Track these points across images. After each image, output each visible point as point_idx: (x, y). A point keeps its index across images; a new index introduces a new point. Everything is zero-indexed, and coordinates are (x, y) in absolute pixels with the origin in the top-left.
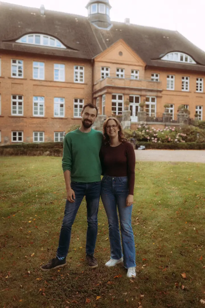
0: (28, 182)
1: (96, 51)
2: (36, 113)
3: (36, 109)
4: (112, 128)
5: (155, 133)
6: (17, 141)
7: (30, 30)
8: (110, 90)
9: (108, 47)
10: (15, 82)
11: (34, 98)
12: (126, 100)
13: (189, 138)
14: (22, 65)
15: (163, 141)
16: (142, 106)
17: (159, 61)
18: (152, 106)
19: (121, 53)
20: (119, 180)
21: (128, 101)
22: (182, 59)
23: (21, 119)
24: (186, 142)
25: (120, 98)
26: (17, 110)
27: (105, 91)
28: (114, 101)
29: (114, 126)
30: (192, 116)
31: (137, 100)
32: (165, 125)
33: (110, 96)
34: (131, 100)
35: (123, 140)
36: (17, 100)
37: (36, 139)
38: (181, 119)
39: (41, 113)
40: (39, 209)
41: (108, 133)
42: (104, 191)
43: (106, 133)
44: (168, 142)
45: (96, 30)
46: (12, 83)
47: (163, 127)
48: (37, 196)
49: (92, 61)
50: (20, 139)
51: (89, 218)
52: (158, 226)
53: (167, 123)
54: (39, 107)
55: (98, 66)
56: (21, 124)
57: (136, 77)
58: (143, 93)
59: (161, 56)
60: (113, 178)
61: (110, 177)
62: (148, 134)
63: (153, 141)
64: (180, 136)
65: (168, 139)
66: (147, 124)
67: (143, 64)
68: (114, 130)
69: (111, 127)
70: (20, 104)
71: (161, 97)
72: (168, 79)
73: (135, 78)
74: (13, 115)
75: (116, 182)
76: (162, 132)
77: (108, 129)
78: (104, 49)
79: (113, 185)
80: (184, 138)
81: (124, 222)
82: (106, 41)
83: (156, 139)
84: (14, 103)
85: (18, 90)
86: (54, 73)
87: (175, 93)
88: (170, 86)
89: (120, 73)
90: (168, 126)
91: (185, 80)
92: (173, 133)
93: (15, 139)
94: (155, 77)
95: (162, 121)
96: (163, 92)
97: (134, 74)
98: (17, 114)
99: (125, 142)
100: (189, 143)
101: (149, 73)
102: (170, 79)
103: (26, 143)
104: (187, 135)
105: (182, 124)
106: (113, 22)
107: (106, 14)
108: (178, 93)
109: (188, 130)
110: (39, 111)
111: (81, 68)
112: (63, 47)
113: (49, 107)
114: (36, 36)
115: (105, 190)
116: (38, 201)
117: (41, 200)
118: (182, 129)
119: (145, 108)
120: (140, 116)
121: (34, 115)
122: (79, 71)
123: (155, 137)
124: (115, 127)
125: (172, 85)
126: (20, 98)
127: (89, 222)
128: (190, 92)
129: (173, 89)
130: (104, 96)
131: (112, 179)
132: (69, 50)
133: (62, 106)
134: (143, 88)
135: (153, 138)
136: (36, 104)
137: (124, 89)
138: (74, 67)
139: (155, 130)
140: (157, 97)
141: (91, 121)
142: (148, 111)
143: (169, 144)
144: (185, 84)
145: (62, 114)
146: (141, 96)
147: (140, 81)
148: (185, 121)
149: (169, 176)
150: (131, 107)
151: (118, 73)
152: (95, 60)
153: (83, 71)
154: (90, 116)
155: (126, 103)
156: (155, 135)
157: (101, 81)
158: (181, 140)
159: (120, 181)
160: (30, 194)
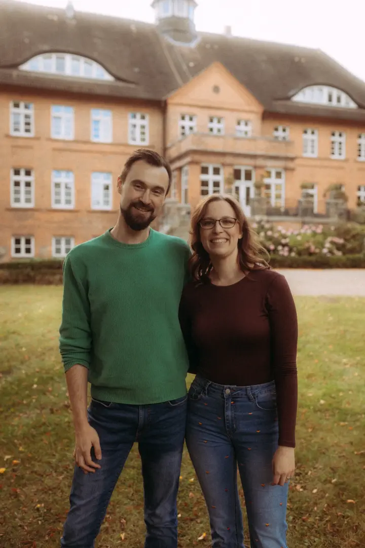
0: (22, 348)
1: (170, 85)
2: (58, 201)
3: (58, 194)
4: (219, 228)
5: (285, 237)
6: (23, 254)
7: (46, 47)
8: (197, 157)
9: (193, 76)
10: (17, 145)
11: (54, 174)
12: (227, 176)
13: (349, 246)
14: (30, 112)
15: (299, 253)
16: (258, 187)
17: (288, 103)
18: (278, 187)
19: (216, 89)
20: (246, 395)
21: (232, 177)
22: (330, 100)
23: (30, 213)
24: (344, 254)
25: (216, 171)
26: (23, 196)
27: (188, 159)
28: (204, 177)
29: (225, 221)
30: (351, 205)
31: (248, 176)
32: (304, 223)
33: (197, 169)
34: (237, 175)
35: (251, 266)
36: (22, 178)
37: (58, 251)
38: (332, 210)
39: (68, 202)
40: (34, 427)
41: (207, 244)
42: (196, 428)
43: (198, 244)
44: (311, 254)
45: (171, 48)
46: (14, 147)
47: (298, 226)
48: (35, 386)
49: (163, 105)
50: (28, 251)
51: (150, 512)
52: (336, 485)
53: (307, 219)
54: (63, 190)
55: (173, 112)
56: (30, 222)
57: (246, 133)
58: (260, 162)
59: (291, 93)
60: (228, 391)
61: (217, 385)
62: (270, 239)
63: (281, 253)
64: (332, 243)
65: (308, 249)
66: (268, 222)
67: (258, 108)
68: (224, 235)
69: (218, 222)
70: (28, 184)
71: (292, 170)
72: (305, 136)
73: (243, 135)
74: (15, 205)
75: (238, 404)
76: (298, 235)
77: (207, 231)
78: (185, 80)
79: (229, 413)
80: (340, 247)
81: (262, 532)
82: (188, 67)
83: (286, 249)
84: (17, 184)
85: (24, 159)
86: (92, 126)
87: (318, 163)
88: (309, 149)
89: (215, 125)
90: (308, 223)
91: (336, 138)
92: (320, 238)
93: (18, 250)
94: (280, 134)
95: (296, 215)
96: (297, 162)
97: (242, 127)
98: (23, 204)
99: (261, 270)
100: (350, 256)
101: (270, 125)
102: (309, 136)
103: (38, 259)
104: (346, 240)
105: (334, 220)
106: (201, 33)
107: (187, 19)
108: (326, 163)
109: (347, 232)
110: (63, 198)
111: (143, 118)
112: (107, 77)
113: (83, 192)
114: (58, 58)
115: (200, 426)
116: (37, 400)
117: (44, 399)
118: (336, 230)
119: (264, 191)
120: (256, 204)
121: (55, 206)
122: (138, 121)
123: (284, 245)
124: (231, 225)
125: (313, 146)
126: (28, 173)
127: (151, 523)
128: (346, 160)
129: (315, 155)
130: (185, 168)
131: (223, 394)
132: (121, 84)
133: (107, 188)
134: (259, 152)
135: (280, 248)
136: (58, 185)
137: (223, 154)
138: (129, 115)
139: (283, 232)
140: (286, 169)
141: (150, 208)
142: (268, 196)
143: (313, 258)
144: (337, 146)
145: (107, 203)
146: (255, 167)
147: (253, 139)
148: (340, 215)
149: (327, 330)
150: (237, 189)
151: (211, 125)
152: (170, 101)
153: (145, 122)
154: (148, 191)
155: (229, 182)
156: (283, 241)
157: (180, 141)
158: (336, 252)
159: (249, 399)
160: (20, 381)
